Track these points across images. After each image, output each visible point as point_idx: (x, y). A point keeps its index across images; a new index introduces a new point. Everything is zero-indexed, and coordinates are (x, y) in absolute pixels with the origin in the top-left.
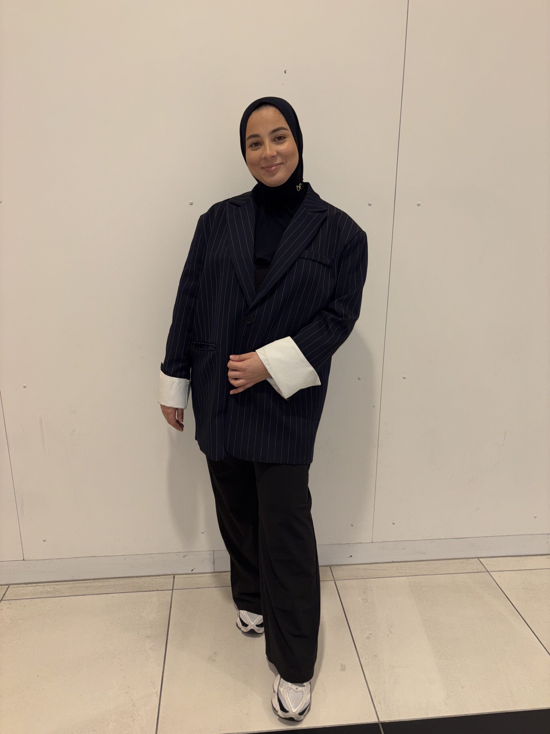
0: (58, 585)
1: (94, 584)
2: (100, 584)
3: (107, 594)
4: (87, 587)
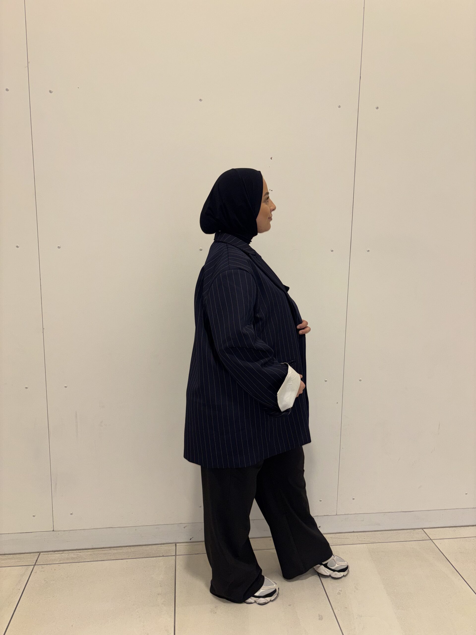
0: (80, 552)
1: (110, 552)
2: (115, 551)
3: (122, 559)
4: (105, 554)
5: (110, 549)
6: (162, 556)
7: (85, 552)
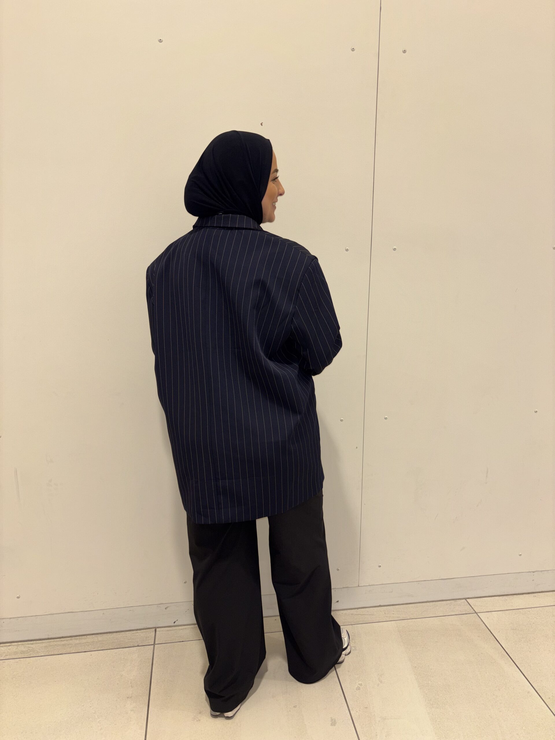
0: (32, 644)
1: (71, 642)
2: (78, 642)
3: (85, 652)
4: (64, 645)
5: (71, 638)
6: (137, 645)
7: (38, 643)
